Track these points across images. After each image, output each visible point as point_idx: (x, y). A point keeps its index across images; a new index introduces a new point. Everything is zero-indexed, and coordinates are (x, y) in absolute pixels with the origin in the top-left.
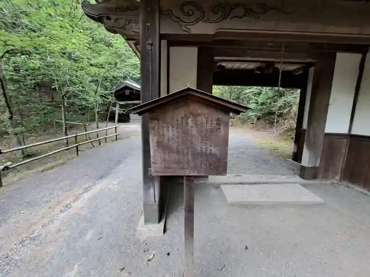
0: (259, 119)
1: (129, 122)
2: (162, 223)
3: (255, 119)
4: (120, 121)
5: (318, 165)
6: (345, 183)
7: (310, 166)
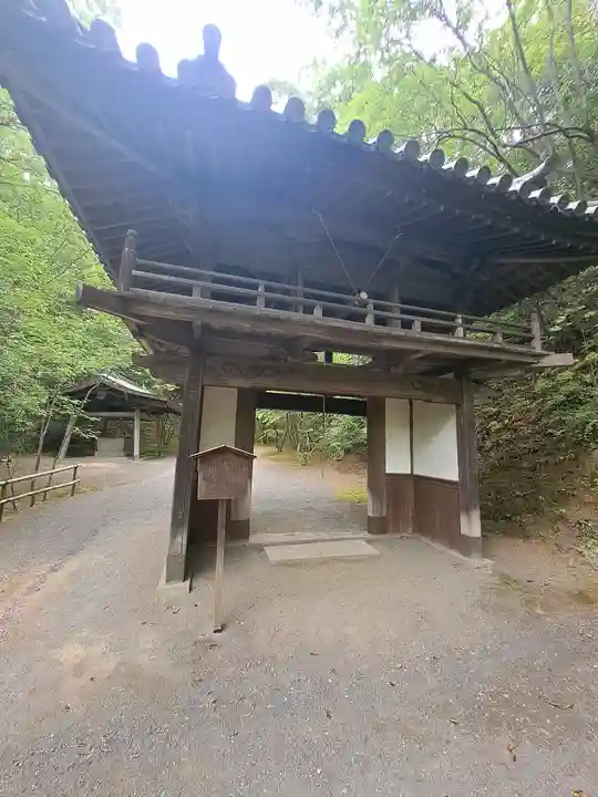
0: (347, 451)
1: (93, 455)
2: (188, 583)
3: (342, 453)
4: (71, 453)
5: (385, 514)
6: (417, 535)
7: (376, 515)
